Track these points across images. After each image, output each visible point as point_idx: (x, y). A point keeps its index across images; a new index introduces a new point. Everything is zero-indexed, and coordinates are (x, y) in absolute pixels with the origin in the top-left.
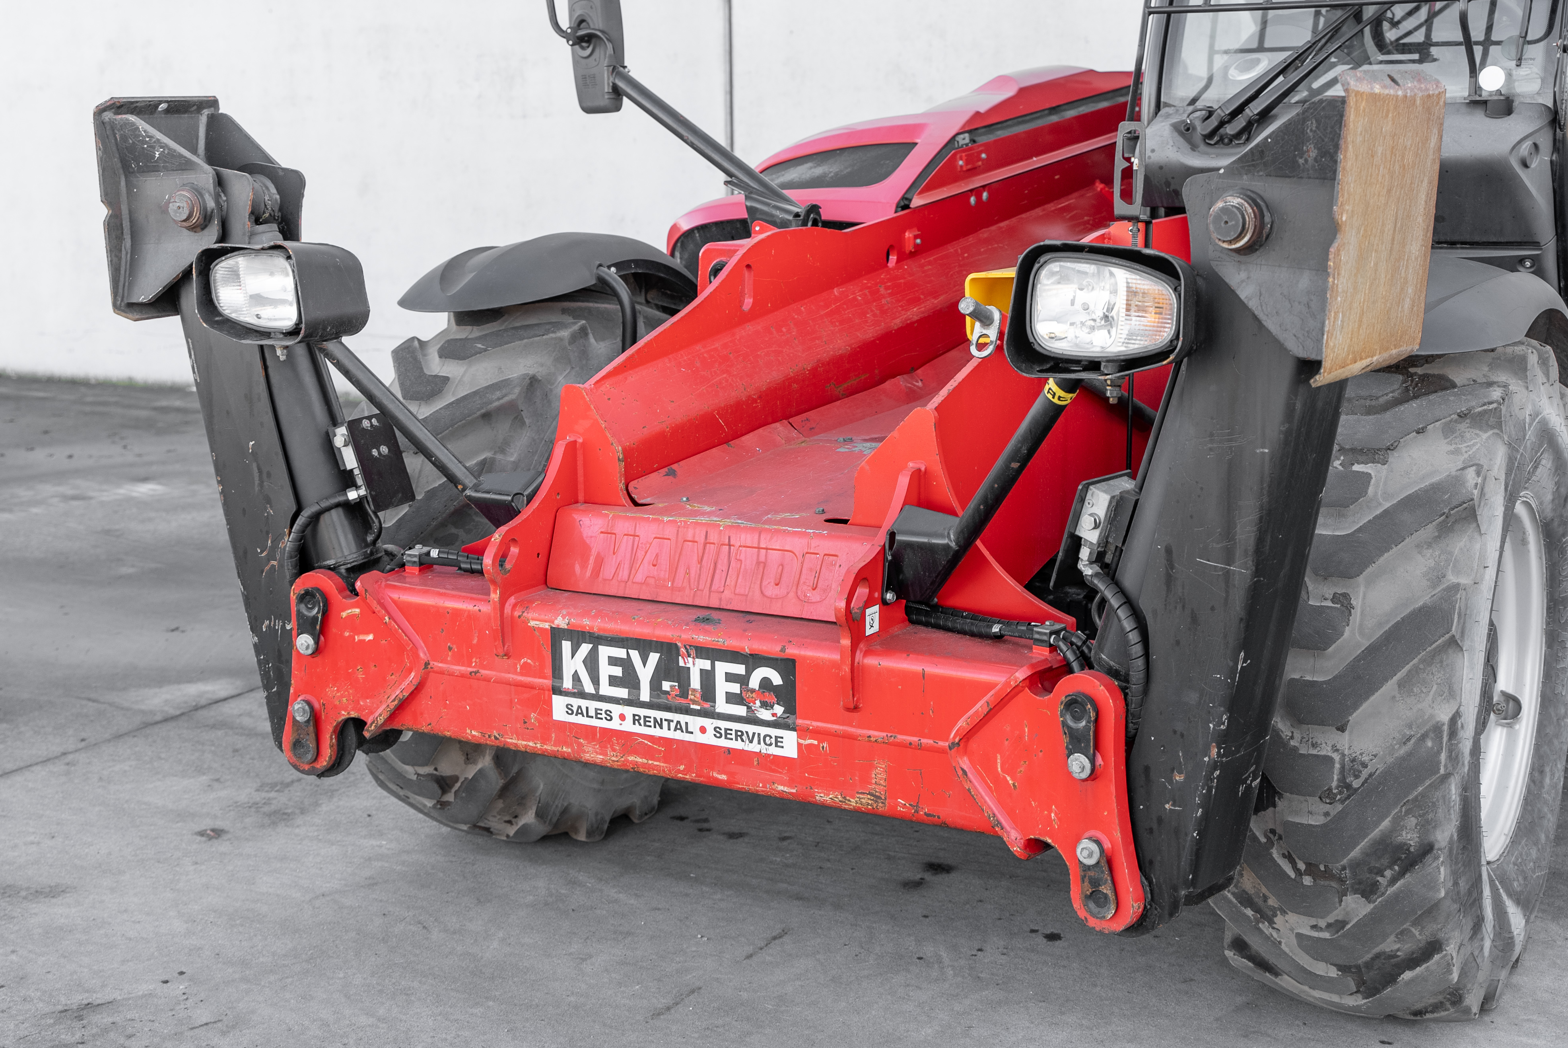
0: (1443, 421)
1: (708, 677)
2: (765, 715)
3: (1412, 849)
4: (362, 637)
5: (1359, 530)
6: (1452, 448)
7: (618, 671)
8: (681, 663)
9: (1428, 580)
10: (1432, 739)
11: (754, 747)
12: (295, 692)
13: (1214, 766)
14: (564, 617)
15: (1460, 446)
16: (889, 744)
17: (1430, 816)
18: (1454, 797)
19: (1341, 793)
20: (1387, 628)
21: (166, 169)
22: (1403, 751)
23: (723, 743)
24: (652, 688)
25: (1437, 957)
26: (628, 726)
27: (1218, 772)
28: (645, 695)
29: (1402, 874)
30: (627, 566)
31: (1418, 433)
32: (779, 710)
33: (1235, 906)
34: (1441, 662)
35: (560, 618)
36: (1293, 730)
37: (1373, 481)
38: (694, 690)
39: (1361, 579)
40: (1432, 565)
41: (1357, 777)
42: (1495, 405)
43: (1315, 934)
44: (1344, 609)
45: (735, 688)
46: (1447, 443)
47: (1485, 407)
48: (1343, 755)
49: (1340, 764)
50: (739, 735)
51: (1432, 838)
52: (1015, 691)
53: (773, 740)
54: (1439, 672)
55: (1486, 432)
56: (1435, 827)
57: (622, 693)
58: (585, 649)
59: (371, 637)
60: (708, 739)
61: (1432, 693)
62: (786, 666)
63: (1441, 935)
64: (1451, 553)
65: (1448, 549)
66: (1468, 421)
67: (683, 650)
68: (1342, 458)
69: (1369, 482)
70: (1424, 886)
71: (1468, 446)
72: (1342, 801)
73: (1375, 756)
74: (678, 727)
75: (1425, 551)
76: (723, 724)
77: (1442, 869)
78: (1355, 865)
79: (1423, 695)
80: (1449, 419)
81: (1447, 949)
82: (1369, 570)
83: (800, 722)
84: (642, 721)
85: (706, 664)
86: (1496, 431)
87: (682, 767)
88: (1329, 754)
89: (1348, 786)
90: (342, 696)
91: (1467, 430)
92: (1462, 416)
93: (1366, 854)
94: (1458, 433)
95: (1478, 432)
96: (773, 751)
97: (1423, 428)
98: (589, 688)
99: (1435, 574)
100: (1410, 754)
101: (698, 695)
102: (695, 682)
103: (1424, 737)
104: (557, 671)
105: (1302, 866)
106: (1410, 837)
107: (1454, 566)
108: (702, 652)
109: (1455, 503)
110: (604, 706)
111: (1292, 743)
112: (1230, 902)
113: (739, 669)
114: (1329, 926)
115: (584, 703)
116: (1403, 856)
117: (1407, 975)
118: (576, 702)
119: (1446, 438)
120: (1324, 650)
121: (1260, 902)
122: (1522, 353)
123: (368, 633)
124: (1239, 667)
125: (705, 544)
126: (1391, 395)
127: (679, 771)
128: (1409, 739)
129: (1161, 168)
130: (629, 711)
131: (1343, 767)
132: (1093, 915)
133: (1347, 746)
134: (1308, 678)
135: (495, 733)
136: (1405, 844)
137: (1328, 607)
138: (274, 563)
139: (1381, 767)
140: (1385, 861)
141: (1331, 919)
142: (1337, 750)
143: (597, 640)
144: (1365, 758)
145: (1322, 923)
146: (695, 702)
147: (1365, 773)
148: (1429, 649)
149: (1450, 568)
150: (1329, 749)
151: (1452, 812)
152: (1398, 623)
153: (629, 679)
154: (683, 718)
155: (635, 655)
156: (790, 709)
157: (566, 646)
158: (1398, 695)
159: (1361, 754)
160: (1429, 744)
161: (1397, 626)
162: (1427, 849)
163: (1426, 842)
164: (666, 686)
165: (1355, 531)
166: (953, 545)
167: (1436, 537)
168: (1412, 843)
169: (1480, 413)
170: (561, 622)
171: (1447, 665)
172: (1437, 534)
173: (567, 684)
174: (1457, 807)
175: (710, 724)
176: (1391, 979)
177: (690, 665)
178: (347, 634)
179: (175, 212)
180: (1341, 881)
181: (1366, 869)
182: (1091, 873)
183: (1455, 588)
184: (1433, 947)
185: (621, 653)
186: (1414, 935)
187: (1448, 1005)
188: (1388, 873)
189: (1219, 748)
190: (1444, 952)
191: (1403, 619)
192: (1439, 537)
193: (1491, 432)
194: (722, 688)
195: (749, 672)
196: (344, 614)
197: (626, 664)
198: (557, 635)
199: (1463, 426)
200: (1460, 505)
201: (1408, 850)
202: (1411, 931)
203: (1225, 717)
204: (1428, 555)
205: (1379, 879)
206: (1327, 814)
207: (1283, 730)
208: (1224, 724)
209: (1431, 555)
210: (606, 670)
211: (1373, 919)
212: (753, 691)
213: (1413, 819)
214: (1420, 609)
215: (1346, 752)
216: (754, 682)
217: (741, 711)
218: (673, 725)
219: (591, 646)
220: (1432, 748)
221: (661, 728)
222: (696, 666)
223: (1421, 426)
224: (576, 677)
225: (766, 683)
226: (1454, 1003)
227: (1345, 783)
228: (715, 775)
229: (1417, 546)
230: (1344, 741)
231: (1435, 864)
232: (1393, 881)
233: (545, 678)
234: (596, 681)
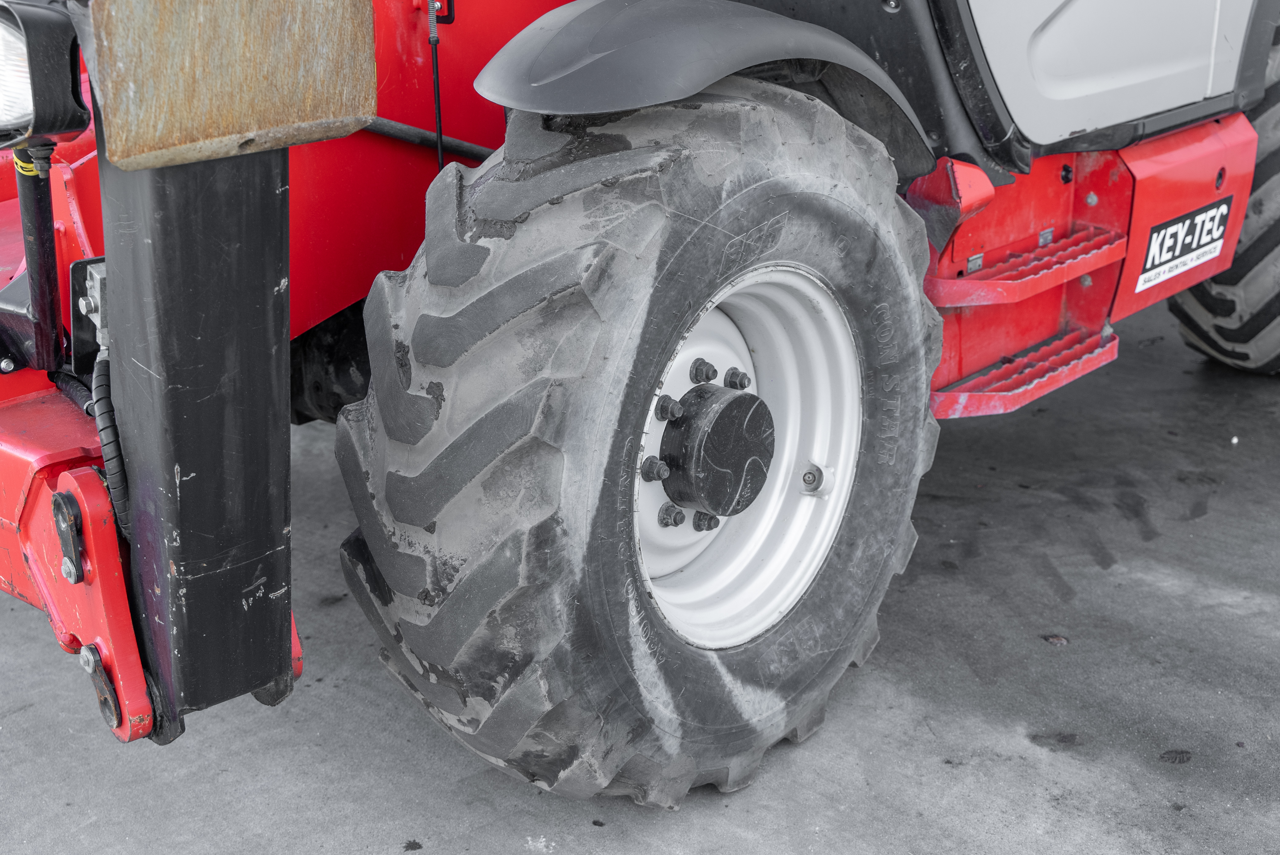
0: (584, 190)
3: (517, 658)
5: (460, 314)
6: (588, 221)
9: (524, 373)
10: (511, 548)
13: (178, 585)
15: (598, 220)
17: (530, 626)
18: (558, 607)
19: (438, 596)
20: (471, 425)
22: (486, 558)
25: (576, 763)
27: (184, 591)
29: (512, 681)
31: (552, 203)
34: (532, 464)
36: (395, 526)
37: (489, 258)
39: (453, 368)
40: (531, 356)
41: (450, 581)
42: (649, 173)
44: (434, 401)
46: (586, 216)
47: (637, 175)
48: (435, 558)
49: (433, 567)
51: (534, 649)
52: (37, 482)
54: (528, 475)
55: (640, 203)
56: (538, 638)
61: (519, 497)
63: (579, 741)
64: (554, 343)
65: (552, 338)
66: (617, 190)
68: (474, 230)
69: (485, 259)
70: (528, 697)
71: (609, 220)
72: (440, 604)
73: (465, 561)
75: (526, 340)
77: (542, 683)
78: (466, 669)
79: (509, 499)
80: (591, 188)
81: (583, 756)
82: (462, 358)
86: (654, 202)
88: (421, 555)
89: (443, 590)
91: (615, 201)
92: (609, 185)
93: (472, 659)
94: (603, 204)
95: (628, 203)
97: (558, 199)
99: (532, 366)
100: (491, 563)
103: (503, 545)
105: (426, 663)
106: (511, 646)
107: (557, 358)
109: (558, 286)
111: (394, 540)
114: (469, 722)
116: (511, 664)
117: (563, 774)
119: (586, 210)
120: (414, 444)
122: (734, 110)
124: (178, 482)
126: (548, 158)
131: (435, 570)
133: (437, 549)
134: (401, 473)
136: (509, 653)
137: (421, 397)
139: (470, 573)
140: (494, 667)
141: (467, 716)
142: (428, 552)
144: (456, 563)
145: (464, 719)
147: (457, 578)
148: (506, 451)
149: (550, 360)
150: (422, 549)
151: (558, 621)
152: (481, 420)
158: (484, 498)
159: (451, 558)
160: (508, 554)
162: (528, 659)
163: (528, 652)
165: (457, 314)
166: (30, 317)
167: (541, 324)
168: (515, 652)
169: (631, 182)
171: (539, 468)
172: (541, 321)
174: (564, 617)
176: (555, 774)
180: (459, 683)
181: (477, 673)
183: (542, 384)
184: (573, 752)
186: (551, 740)
188: (500, 679)
189: (178, 567)
190: (580, 759)
191: (486, 416)
192: (544, 324)
193: (647, 203)
199: (610, 197)
200: (564, 290)
201: (513, 658)
202: (545, 735)
203: (175, 534)
204: (529, 344)
205: (493, 684)
206: (429, 616)
207: (387, 524)
208: (175, 540)
209: (532, 345)
211: (496, 723)
213: (511, 628)
214: (504, 406)
215: (437, 555)
220: (511, 558)
223: (555, 196)
227: (440, 586)
229: (518, 334)
230: (432, 541)
231: (533, 677)
232: (506, 687)
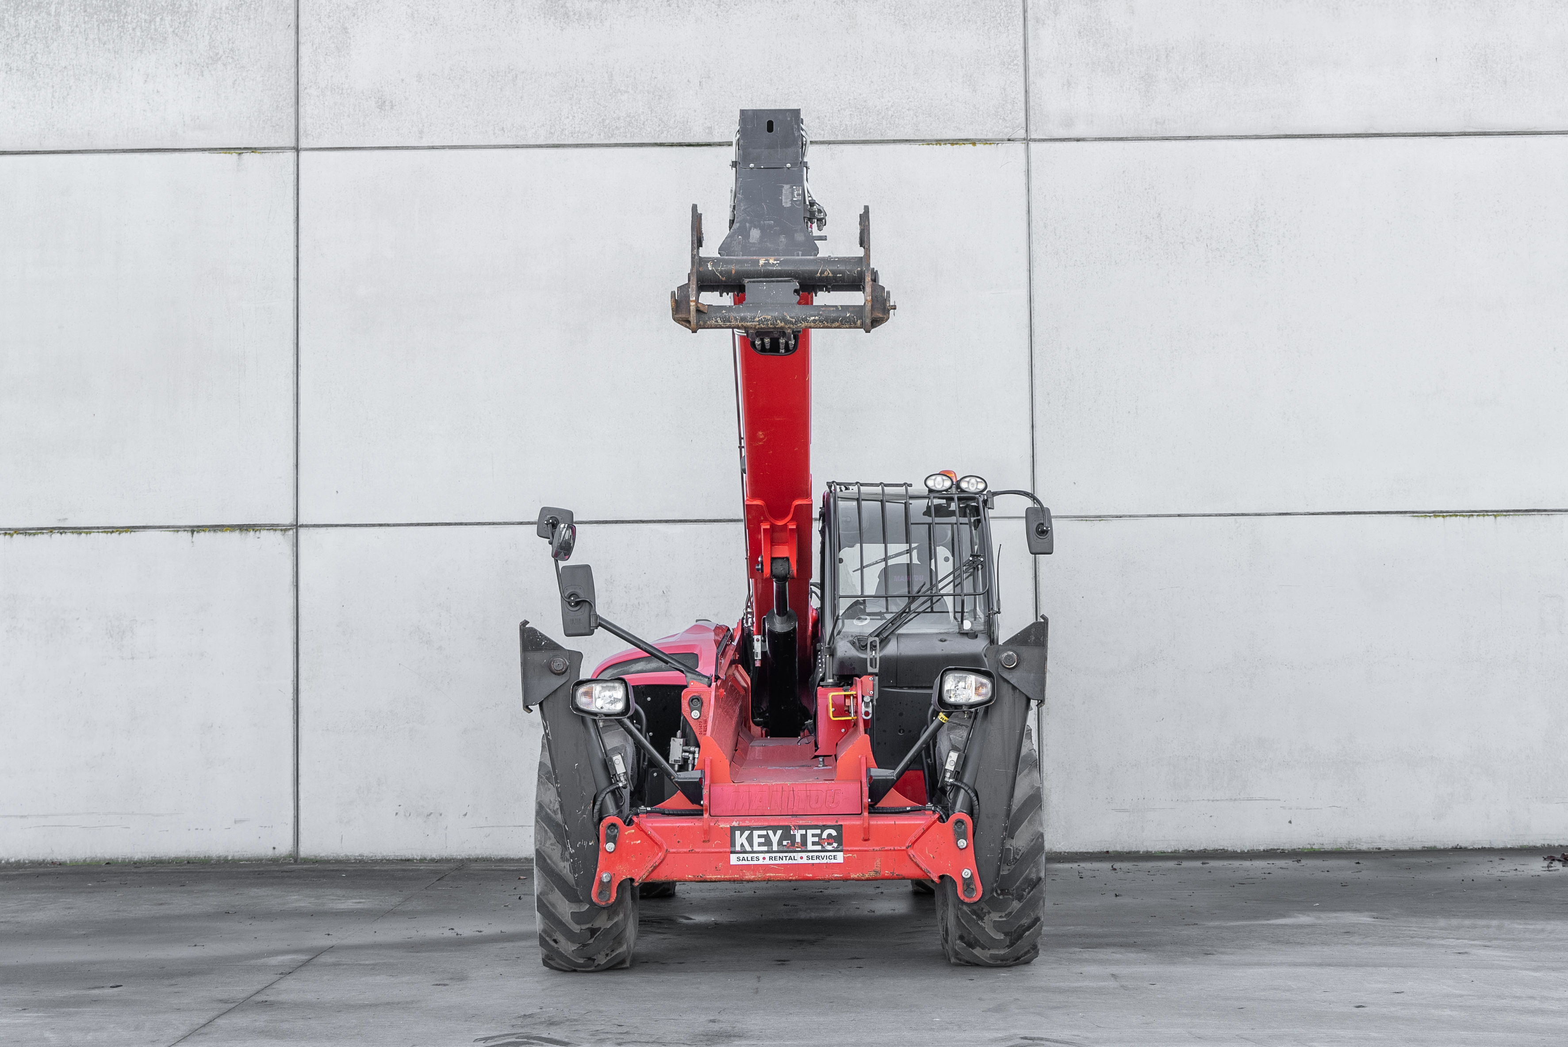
1: (804, 837)
2: (829, 848)
4: (635, 842)
7: (762, 840)
8: (792, 833)
11: (825, 861)
12: (600, 870)
14: (736, 822)
16: (882, 851)
21: (546, 649)
22: (1032, 844)
23: (811, 861)
24: (778, 845)
26: (767, 862)
28: (775, 848)
29: (1032, 890)
30: (748, 804)
32: (835, 845)
33: (970, 916)
35: (734, 822)
38: (798, 843)
41: (1018, 855)
43: (1001, 920)
45: (816, 839)
50: (818, 857)
52: (934, 822)
53: (833, 857)
57: (765, 848)
58: (747, 833)
59: (639, 842)
60: (805, 861)
62: (839, 828)
67: (793, 827)
72: (1014, 864)
73: (1024, 847)
74: (790, 858)
76: (810, 854)
78: (1018, 888)
83: (844, 848)
84: (773, 859)
85: (803, 832)
87: (792, 875)
89: (1016, 858)
90: (624, 869)
93: (1021, 884)
96: (833, 861)
98: (748, 848)
100: (1035, 844)
101: (799, 844)
102: (798, 839)
104: (733, 844)
105: (999, 892)
106: (1033, 876)
108: (801, 827)
110: (755, 855)
112: (968, 914)
113: (818, 831)
114: (1006, 915)
115: (745, 855)
117: (1027, 933)
118: (741, 856)
121: (979, 912)
123: (638, 840)
125: (782, 791)
127: (791, 876)
128: (1033, 839)
129: (850, 658)
130: (767, 856)
132: (967, 897)
135: (701, 875)
138: (585, 816)
139: (1026, 850)
140: (1026, 886)
141: (1006, 913)
143: (752, 829)
144: (1020, 848)
145: (1003, 915)
146: (798, 847)
147: (1020, 853)
153: (768, 842)
154: (792, 855)
155: (771, 833)
156: (840, 844)
157: (738, 833)
160: (1040, 840)
161: (1025, 801)
164: (785, 843)
166: (895, 778)
170: (735, 824)
173: (738, 848)
175: (804, 855)
176: (1020, 937)
177: (796, 833)
178: (627, 842)
179: (557, 666)
180: (1012, 895)
182: (967, 881)
183: (1039, 788)
185: (764, 832)
186: (1032, 915)
187: (1031, 951)
194: (810, 839)
195: (822, 832)
196: (626, 833)
197: (767, 837)
198: (733, 829)
206: (1009, 870)
210: (756, 840)
211: (1022, 909)
212: (824, 839)
216: (825, 836)
217: (819, 848)
218: (788, 858)
219: (750, 832)
221: (782, 859)
222: (798, 834)
224: (742, 845)
225: (830, 835)
226: (1033, 949)
228: (807, 875)
232: (1029, 893)
233: (726, 848)
234: (751, 845)
